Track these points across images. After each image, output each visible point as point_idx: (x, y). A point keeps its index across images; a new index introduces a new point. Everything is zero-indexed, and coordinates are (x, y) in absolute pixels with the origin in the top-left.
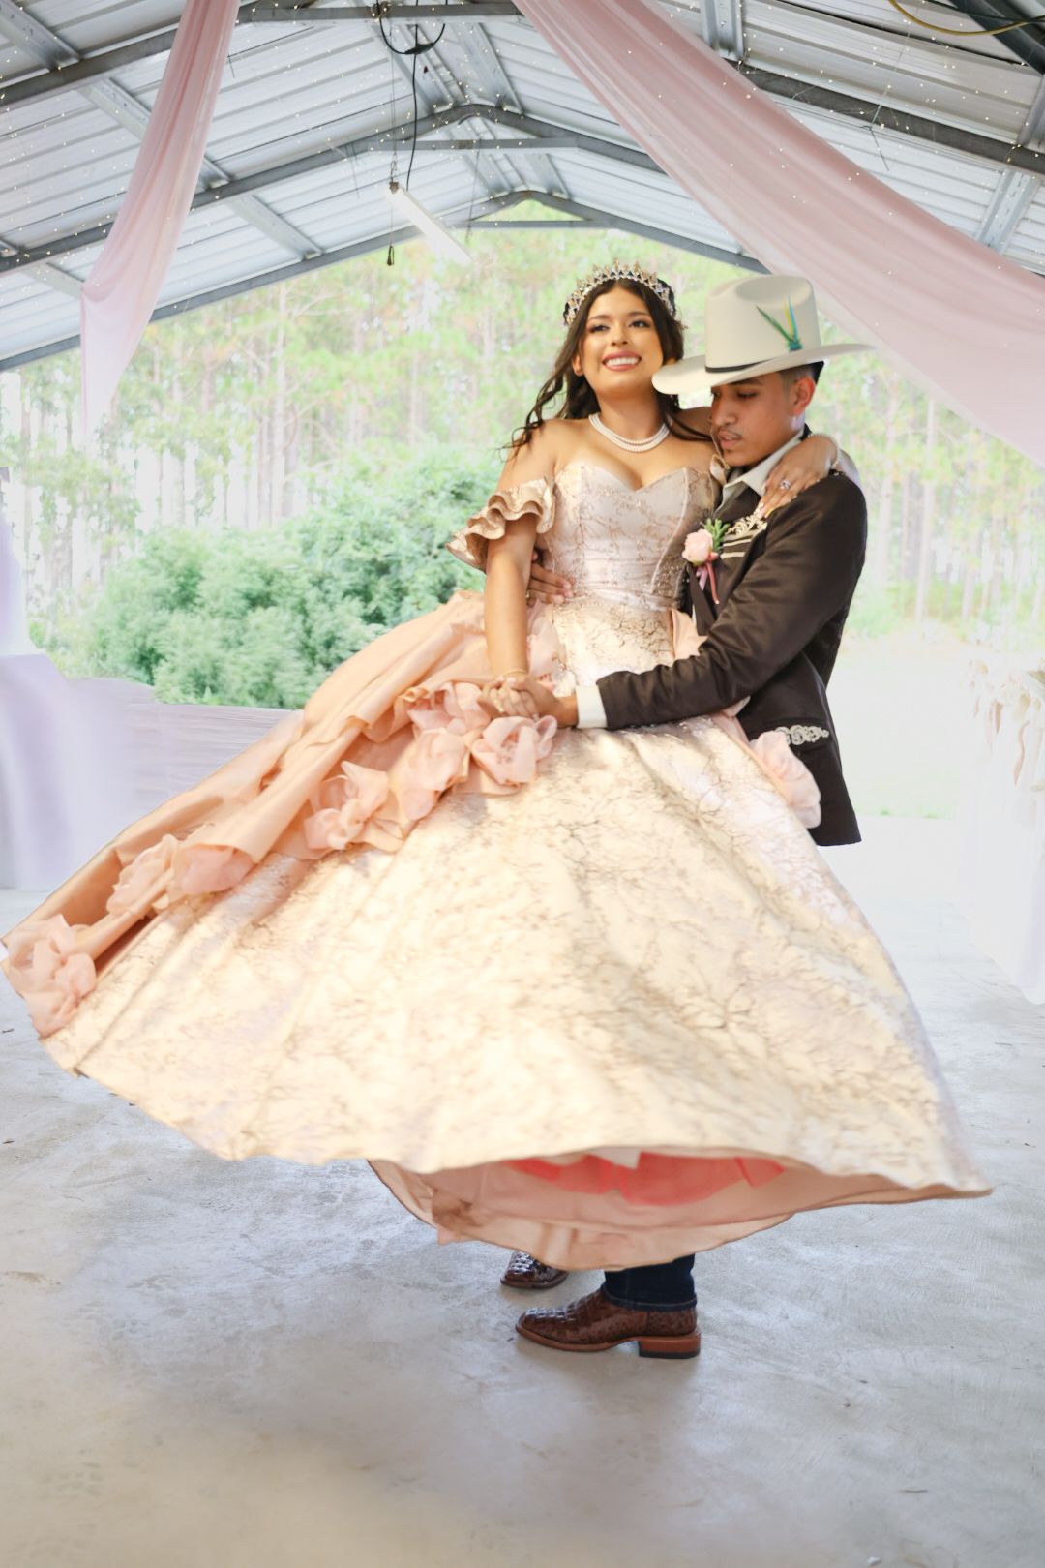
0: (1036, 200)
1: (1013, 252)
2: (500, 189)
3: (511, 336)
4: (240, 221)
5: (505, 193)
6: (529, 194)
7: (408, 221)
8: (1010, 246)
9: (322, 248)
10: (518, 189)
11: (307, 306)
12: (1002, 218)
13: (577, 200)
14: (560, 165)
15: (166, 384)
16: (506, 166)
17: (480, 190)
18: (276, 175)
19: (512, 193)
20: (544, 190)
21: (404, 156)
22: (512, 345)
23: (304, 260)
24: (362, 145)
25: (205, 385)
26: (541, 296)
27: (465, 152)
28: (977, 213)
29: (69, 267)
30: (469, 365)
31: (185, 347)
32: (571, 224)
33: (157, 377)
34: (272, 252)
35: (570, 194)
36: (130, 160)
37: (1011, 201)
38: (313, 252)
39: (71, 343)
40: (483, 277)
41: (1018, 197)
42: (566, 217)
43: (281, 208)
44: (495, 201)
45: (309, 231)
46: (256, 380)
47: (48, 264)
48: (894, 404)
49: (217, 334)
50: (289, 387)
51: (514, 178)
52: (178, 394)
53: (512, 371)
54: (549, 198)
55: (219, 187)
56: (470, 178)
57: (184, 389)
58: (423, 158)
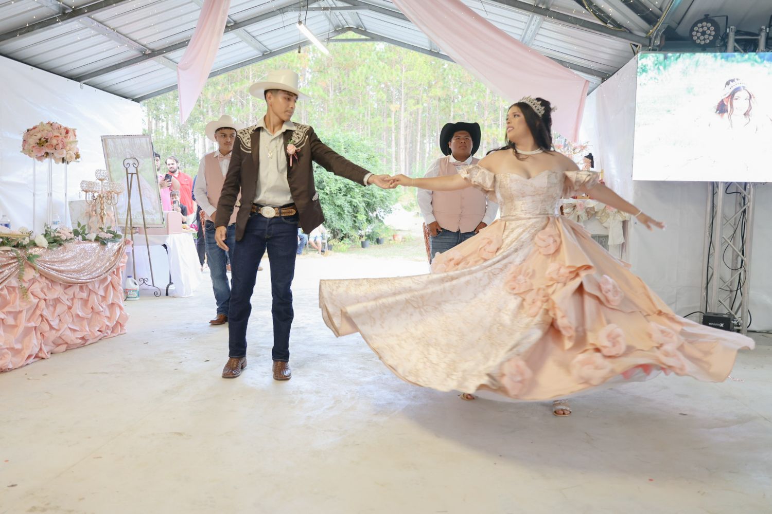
0: (542, 26)
1: (533, 47)
2: (338, 26)
3: (340, 88)
4: (239, 39)
5: (340, 28)
6: (350, 29)
7: (307, 38)
8: (532, 44)
9: (270, 50)
10: (345, 27)
11: (260, 79)
12: (529, 33)
13: (368, 31)
14: (362, 17)
15: (205, 110)
16: (340, 18)
17: (332, 27)
18: (253, 21)
19: (343, 28)
20: (355, 27)
21: (303, 13)
22: (340, 92)
23: (263, 55)
24: (285, 9)
25: (221, 110)
26: (351, 74)
27: (325, 11)
28: (520, 32)
29: (171, 58)
30: (324, 101)
31: (213, 95)
32: (366, 40)
33: (202, 107)
34: (250, 51)
35: (365, 28)
36: (197, 15)
37: (532, 27)
38: (267, 52)
39: (174, 87)
40: (329, 66)
41: (535, 25)
42: (363, 37)
43: (254, 34)
44: (336, 31)
45: (265, 43)
46: (241, 107)
47: (164, 57)
48: (486, 113)
49: (226, 89)
50: (254, 110)
51: (344, 22)
52: (210, 113)
53: (341, 103)
54: (358, 30)
55: (232, 26)
56: (327, 22)
57: (213, 111)
58: (310, 14)
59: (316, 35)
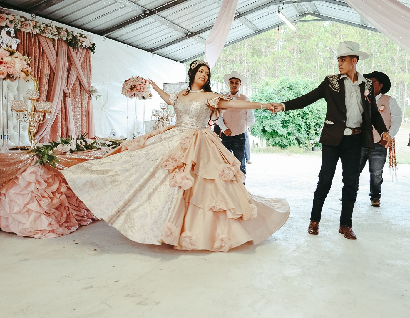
2: (302, 12)
3: (300, 51)
4: (241, 24)
5: (303, 14)
6: (309, 14)
7: (283, 21)
9: (260, 29)
11: (252, 46)
13: (321, 14)
14: (317, 6)
15: (219, 66)
16: (303, 7)
18: (250, 12)
19: (305, 14)
20: (313, 12)
21: (281, 5)
22: (300, 53)
23: (255, 32)
24: (270, 4)
26: (307, 41)
27: (294, 4)
29: (202, 36)
30: (290, 59)
31: (223, 58)
32: (319, 20)
33: (217, 65)
34: (248, 31)
35: (319, 13)
36: (219, 9)
38: (258, 30)
39: (203, 54)
40: (293, 37)
42: (318, 18)
43: (251, 20)
44: (301, 16)
45: (257, 25)
46: (240, 64)
47: (198, 36)
49: (231, 54)
50: (247, 66)
51: (305, 10)
52: (222, 68)
53: (300, 59)
54: (314, 14)
55: (239, 16)
56: (295, 10)
57: (223, 67)
58: (285, 6)
59: (288, 19)
